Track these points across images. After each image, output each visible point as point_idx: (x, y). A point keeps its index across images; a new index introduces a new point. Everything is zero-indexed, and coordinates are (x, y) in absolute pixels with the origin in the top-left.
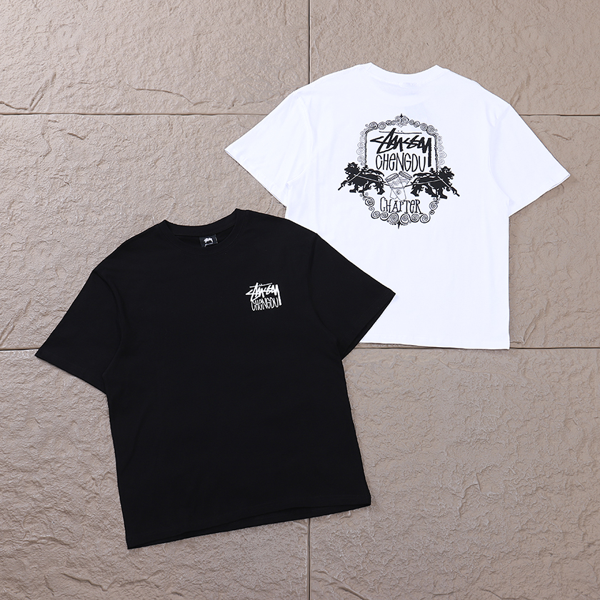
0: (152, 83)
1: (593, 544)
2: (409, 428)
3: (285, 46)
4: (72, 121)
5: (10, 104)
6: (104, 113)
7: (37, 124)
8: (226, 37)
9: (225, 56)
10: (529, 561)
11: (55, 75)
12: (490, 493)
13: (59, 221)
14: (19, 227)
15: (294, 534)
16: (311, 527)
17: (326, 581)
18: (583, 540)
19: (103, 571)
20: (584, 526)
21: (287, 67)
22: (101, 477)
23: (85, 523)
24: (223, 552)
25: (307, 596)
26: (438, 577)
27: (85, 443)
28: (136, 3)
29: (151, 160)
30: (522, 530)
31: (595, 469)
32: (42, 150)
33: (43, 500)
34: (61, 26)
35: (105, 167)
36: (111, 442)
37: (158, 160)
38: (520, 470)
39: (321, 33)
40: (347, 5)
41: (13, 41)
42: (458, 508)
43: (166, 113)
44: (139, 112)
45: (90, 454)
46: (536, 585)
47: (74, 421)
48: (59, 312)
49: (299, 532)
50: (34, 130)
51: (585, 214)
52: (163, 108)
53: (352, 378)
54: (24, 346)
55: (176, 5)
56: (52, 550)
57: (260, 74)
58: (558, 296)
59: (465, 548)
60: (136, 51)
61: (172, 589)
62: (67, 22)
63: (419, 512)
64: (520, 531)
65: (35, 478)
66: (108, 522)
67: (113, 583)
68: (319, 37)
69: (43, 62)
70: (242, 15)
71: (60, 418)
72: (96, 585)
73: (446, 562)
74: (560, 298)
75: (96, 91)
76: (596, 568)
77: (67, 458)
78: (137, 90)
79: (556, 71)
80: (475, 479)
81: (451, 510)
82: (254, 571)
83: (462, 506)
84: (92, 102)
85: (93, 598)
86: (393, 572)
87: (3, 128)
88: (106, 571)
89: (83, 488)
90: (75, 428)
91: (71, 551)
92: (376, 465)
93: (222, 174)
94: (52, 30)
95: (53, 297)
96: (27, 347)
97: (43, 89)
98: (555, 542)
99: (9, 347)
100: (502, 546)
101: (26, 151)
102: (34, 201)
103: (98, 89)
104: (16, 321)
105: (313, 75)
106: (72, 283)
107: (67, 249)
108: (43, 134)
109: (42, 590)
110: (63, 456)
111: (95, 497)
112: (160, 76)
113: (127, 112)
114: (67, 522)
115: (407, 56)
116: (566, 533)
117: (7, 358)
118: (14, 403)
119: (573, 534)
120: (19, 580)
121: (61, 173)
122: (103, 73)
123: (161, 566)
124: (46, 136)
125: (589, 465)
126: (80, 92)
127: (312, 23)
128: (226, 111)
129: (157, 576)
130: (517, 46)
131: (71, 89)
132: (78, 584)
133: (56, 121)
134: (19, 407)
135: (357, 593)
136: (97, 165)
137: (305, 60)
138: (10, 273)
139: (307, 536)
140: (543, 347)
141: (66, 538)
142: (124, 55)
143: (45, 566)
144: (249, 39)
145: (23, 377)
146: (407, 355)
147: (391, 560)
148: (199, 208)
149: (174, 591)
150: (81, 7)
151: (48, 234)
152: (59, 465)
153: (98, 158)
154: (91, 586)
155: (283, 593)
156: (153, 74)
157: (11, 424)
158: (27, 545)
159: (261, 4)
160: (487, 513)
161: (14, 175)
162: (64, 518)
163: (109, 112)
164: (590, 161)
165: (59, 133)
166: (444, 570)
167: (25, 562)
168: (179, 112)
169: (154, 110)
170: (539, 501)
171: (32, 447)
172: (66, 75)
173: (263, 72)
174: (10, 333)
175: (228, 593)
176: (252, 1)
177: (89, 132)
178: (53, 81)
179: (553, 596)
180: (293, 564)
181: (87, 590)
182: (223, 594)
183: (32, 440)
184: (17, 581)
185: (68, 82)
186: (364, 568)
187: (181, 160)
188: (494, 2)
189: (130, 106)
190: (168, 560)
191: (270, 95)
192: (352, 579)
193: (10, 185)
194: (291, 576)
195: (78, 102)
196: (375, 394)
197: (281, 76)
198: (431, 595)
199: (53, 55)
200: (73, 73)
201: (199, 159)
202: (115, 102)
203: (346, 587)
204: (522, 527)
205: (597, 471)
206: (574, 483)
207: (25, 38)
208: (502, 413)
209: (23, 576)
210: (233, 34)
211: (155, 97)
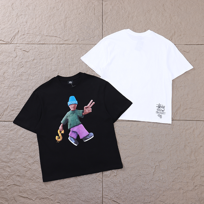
0: (51, 34)
1: (197, 186)
2: (136, 147)
3: (95, 22)
4: (24, 46)
5: (4, 41)
6: (35, 43)
7: (13, 47)
8: (75, 19)
9: (75, 25)
10: (176, 192)
11: (19, 31)
12: (163, 168)
13: (20, 79)
14: (7, 81)
15: (98, 182)
17: (108, 198)
18: (193, 185)
19: (32, 194)
20: (194, 180)
21: (95, 28)
22: (32, 163)
23: (25, 178)
24: (73, 189)
25: (102, 203)
26: (145, 197)
27: (26, 153)
28: (46, 8)
29: (50, 59)
31: (197, 161)
32: (14, 56)
33: (11, 172)
34: (21, 15)
35: (35, 61)
37: (53, 59)
38: (171, 162)
39: (106, 18)
40: (115, 8)
41: (5, 20)
42: (153, 172)
44: (47, 43)
45: (27, 156)
46: (178, 200)
47: (22, 146)
48: (17, 110)
49: (99, 181)
50: (12, 49)
51: (194, 77)
52: (54, 42)
53: (116, 131)
54: (6, 120)
55: (59, 8)
56: (15, 188)
57: (86, 31)
58: (184, 103)
59: (155, 187)
60: (46, 23)
61: (56, 201)
62: (23, 14)
63: (139, 173)
64: (172, 182)
65: (8, 165)
66: (35, 177)
67: (36, 198)
68: (106, 19)
69: (15, 27)
70: (80, 12)
71: (17, 145)
72: (30, 199)
73: (148, 192)
74: (184, 104)
75: (32, 36)
76: (198, 194)
77: (19, 158)
78: (46, 36)
79: (184, 30)
80: (158, 163)
81: (151, 172)
82: (84, 195)
84: (31, 40)
85: (30, 203)
86: (130, 196)
87: (2, 48)
88: (33, 194)
89: (25, 167)
90: (22, 148)
91: (20, 188)
92: (125, 158)
93: (73, 64)
94: (18, 16)
95: (16, 105)
96: (7, 121)
97: (15, 36)
98: (184, 185)
99: (2, 120)
100: (166, 187)
101: (9, 56)
102: (12, 72)
104: (4, 112)
105: (104, 31)
106: (22, 100)
107: (22, 88)
108: (15, 51)
109: (13, 201)
110: (18, 157)
111: (29, 170)
112: (54, 31)
113: (42, 43)
114: (18, 179)
115: (135, 25)
116: (188, 182)
117: (1, 124)
118: (4, 139)
119: (190, 183)
120: (6, 198)
121: (20, 63)
122: (34, 30)
123: (53, 193)
124: (16, 51)
125: (194, 160)
126: (27, 36)
127: (104, 14)
128: (75, 43)
129: (52, 196)
130: (171, 22)
131: (24, 36)
132: (24, 199)
133: (19, 46)
134: (5, 141)
135: (118, 202)
136: (33, 61)
137: (101, 26)
138: (3, 96)
139: (102, 183)
140: (179, 120)
141: (18, 184)
142: (42, 24)
143: (13, 193)
144: (83, 20)
145: (6, 131)
146: (135, 123)
147: (129, 192)
148: (66, 75)
149: (57, 201)
150: (27, 9)
151: (16, 83)
152: (16, 160)
153: (33, 58)
154: (29, 199)
155: (94, 202)
156: (51, 31)
157: (3, 146)
158: (8, 187)
159: (87, 8)
160: (162, 175)
161: (5, 64)
162: (17, 178)
163: (36, 43)
164: (196, 60)
165: (20, 50)
166: (147, 195)
167: (7, 192)
168: (60, 43)
169: (51, 43)
170: (179, 172)
171: (8, 154)
172: (22, 31)
173: (87, 30)
174: (2, 116)
175: (76, 202)
176: (84, 7)
177: (30, 50)
178: (18, 33)
179: (184, 203)
180: (97, 193)
181: (27, 201)
182: (74, 203)
183: (8, 152)
184: (5, 198)
185: (23, 33)
186: (121, 194)
187: (60, 59)
188: (164, 8)
189: (43, 41)
190: (55, 191)
191: (90, 38)
192: (117, 197)
193: (4, 67)
194: (96, 197)
195: (26, 40)
196: (124, 136)
197: (93, 32)
198: (143, 203)
199: (18, 25)
200: (25, 30)
201: (66, 59)
202: (39, 40)
203: (115, 200)
204: (173, 180)
205: (197, 162)
206: (190, 166)
207: (9, 19)
208: (165, 144)
209: (7, 197)
210: (77, 18)
211: (52, 39)
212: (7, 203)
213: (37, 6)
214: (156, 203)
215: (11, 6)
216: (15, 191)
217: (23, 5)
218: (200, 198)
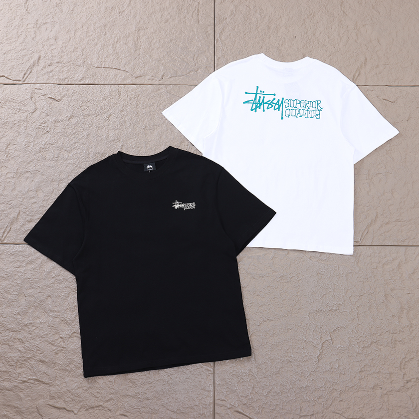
0: (107, 63)
1: (410, 381)
2: (283, 300)
3: (198, 38)
4: (51, 89)
5: (9, 77)
6: (74, 83)
7: (27, 91)
8: (158, 31)
9: (157, 45)
10: (366, 393)
11: (40, 57)
12: (339, 346)
13: (40, 158)
14: (12, 162)
15: (204, 374)
16: (216, 369)
17: (226, 406)
18: (403, 378)
19: (73, 400)
20: (404, 368)
21: (200, 52)
22: (68, 336)
23: (56, 368)
24: (155, 386)
25: (212, 417)
26: (303, 403)
27: (56, 312)
28: (96, 8)
29: (106, 115)
30: (361, 371)
31: (411, 329)
32: (31, 109)
33: (25, 352)
34: (44, 24)
35: (74, 120)
36: (77, 311)
37: (110, 115)
38: (360, 330)
39: (223, 29)
40: (241, 9)
41: (11, 34)
42: (317, 355)
43: (116, 83)
44: (97, 83)
45: (58, 320)
46: (371, 409)
47: (49, 296)
49: (207, 373)
50: (26, 95)
51: (406, 154)
52: (114, 80)
53: (244, 266)
54: (18, 242)
55: (124, 9)
57: (181, 57)
58: (384, 210)
59: (322, 384)
60: (96, 41)
61: (119, 412)
62: (49, 21)
63: (288, 358)
64: (359, 372)
65: (19, 336)
66: (73, 366)
67: (80, 409)
68: (222, 32)
69: (32, 48)
70: (169, 17)
71: (40, 294)
72: (70, 411)
73: (309, 393)
74: (385, 212)
76: (412, 398)
77: (41, 323)
78: (97, 67)
79: (384, 55)
80: (329, 336)
81: (312, 357)
82: (176, 400)
83: (320, 354)
84: (65, 76)
86: (272, 401)
87: (4, 93)
88: (75, 400)
89: (52, 345)
90: (49, 301)
91: (51, 388)
92: (260, 324)
93: (154, 126)
94: (38, 26)
95: (35, 210)
97: (32, 67)
98: (384, 379)
99: (9, 242)
100: (347, 382)
101: (20, 109)
102: (24, 144)
103: (69, 67)
104: (11, 225)
105: (217, 58)
106: (47, 200)
107: (45, 177)
108: (31, 98)
109: (34, 415)
110: (38, 321)
111: (62, 350)
112: (112, 58)
113: (89, 83)
114: (43, 368)
115: (282, 45)
116: (391, 373)
117: (8, 249)
118: (12, 281)
119: (396, 374)
120: (17, 407)
121: (43, 125)
122: (73, 56)
123: (112, 395)
124: (33, 99)
125: (407, 327)
126: (57, 69)
127: (217, 22)
128: (157, 82)
129: (109, 403)
130: (358, 38)
131: (51, 67)
132: (58, 411)
133: (40, 89)
134: (16, 284)
135: (247, 415)
136: (69, 119)
137: (212, 47)
138: (5, 193)
139: (213, 375)
140: (371, 245)
141: (46, 379)
142: (88, 43)
143: (36, 399)
144: (173, 33)
145: (19, 263)
147: (269, 392)
148: (139, 149)
149: (121, 413)
150: (58, 10)
151: (32, 167)
152: (34, 328)
153: (69, 114)
154: (67, 412)
155: (196, 414)
156: (107, 57)
157: (9, 297)
158: (21, 383)
159: (182, 9)
160: (337, 360)
161: (11, 126)
162: (41, 366)
163: (77, 83)
164: (410, 118)
165: (43, 98)
166: (307, 399)
167: (21, 395)
168: (125, 83)
169: (108, 82)
170: (372, 352)
171: (19, 314)
172: (47, 57)
173: (183, 55)
174: (8, 233)
175: (158, 415)
176: (175, 7)
177: (63, 97)
178: (38, 61)
179: (382, 417)
180: (203, 395)
181: (65, 415)
182: (155, 415)
183: (19, 309)
184: (15, 408)
185: (49, 62)
186: (252, 398)
187: (126, 116)
188: (342, 8)
189: (91, 78)
190: (116, 391)
191: (188, 71)
192: (244, 405)
193: (8, 133)
194: (202, 403)
195: (56, 76)
196: (260, 277)
197: (195, 58)
198: (299, 416)
199: (38, 44)
200: (52, 56)
201: (139, 115)
202: (81, 76)
203: (240, 410)
204: (361, 369)
205: (413, 331)
206: (397, 339)
207: (20, 32)
208: (346, 292)
209: (20, 405)
210: (162, 30)
211: (109, 73)
212: (20, 418)
213: (78, 4)
214: (326, 417)
215: (23, 4)
216: (40, 395)
217: (48, 2)
218: (416, 407)
